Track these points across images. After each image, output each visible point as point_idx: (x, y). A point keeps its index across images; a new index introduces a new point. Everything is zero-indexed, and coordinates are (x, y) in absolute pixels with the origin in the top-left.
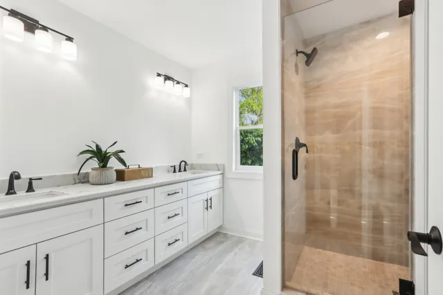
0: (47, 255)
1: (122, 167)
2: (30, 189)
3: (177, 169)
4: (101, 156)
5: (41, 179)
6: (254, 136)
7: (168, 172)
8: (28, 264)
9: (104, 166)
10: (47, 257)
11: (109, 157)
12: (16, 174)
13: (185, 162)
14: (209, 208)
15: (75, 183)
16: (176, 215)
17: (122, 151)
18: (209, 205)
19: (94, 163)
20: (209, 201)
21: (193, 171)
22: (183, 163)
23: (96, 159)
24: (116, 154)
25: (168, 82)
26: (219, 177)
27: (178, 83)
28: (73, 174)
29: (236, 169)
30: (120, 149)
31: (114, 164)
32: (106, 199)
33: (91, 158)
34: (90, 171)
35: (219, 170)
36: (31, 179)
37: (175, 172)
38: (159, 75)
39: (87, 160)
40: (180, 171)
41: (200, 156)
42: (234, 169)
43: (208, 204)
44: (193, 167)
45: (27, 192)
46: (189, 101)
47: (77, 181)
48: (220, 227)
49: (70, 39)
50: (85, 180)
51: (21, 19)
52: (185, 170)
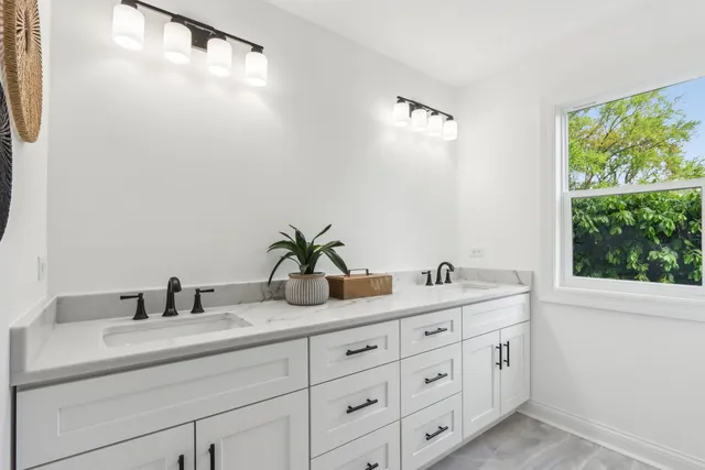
0: (212, 447)
1: (338, 273)
2: (197, 308)
3: (434, 280)
4: (304, 252)
5: (212, 291)
6: (592, 214)
7: (418, 283)
8: (181, 460)
9: (310, 271)
10: (212, 450)
11: (318, 254)
12: (176, 282)
13: (450, 266)
14: (504, 364)
15: (264, 300)
16: (441, 376)
17: (339, 244)
18: (505, 357)
19: (293, 265)
20: (505, 349)
21: (464, 282)
22: (445, 267)
23: (295, 257)
24: (329, 248)
25: (417, 112)
26: (523, 299)
27: (436, 112)
28: (262, 283)
29: (561, 285)
30: (335, 239)
31: (325, 266)
32: (312, 338)
33: (288, 255)
34: (287, 278)
35: (521, 283)
36: (198, 291)
37: (429, 283)
38: (401, 100)
39: (283, 259)
40: (438, 282)
41: (476, 253)
42: (557, 285)
43: (503, 355)
44: (462, 275)
45: (193, 312)
46: (454, 148)
47: (268, 296)
48: (525, 405)
49: (257, 48)
50: (280, 294)
51: (188, 26)
52: (448, 281)
